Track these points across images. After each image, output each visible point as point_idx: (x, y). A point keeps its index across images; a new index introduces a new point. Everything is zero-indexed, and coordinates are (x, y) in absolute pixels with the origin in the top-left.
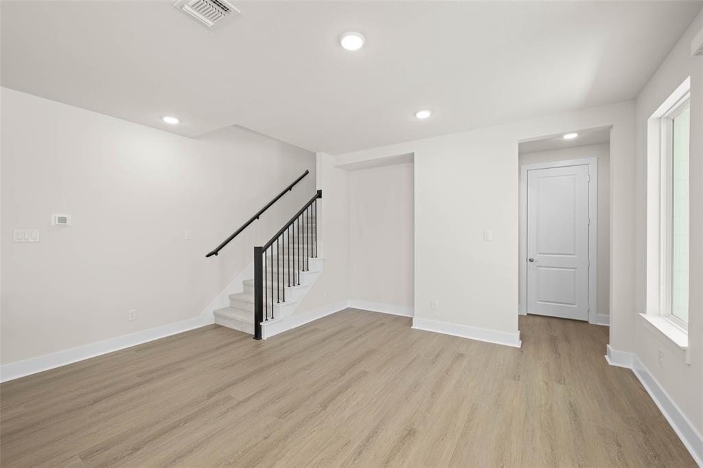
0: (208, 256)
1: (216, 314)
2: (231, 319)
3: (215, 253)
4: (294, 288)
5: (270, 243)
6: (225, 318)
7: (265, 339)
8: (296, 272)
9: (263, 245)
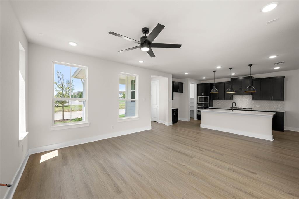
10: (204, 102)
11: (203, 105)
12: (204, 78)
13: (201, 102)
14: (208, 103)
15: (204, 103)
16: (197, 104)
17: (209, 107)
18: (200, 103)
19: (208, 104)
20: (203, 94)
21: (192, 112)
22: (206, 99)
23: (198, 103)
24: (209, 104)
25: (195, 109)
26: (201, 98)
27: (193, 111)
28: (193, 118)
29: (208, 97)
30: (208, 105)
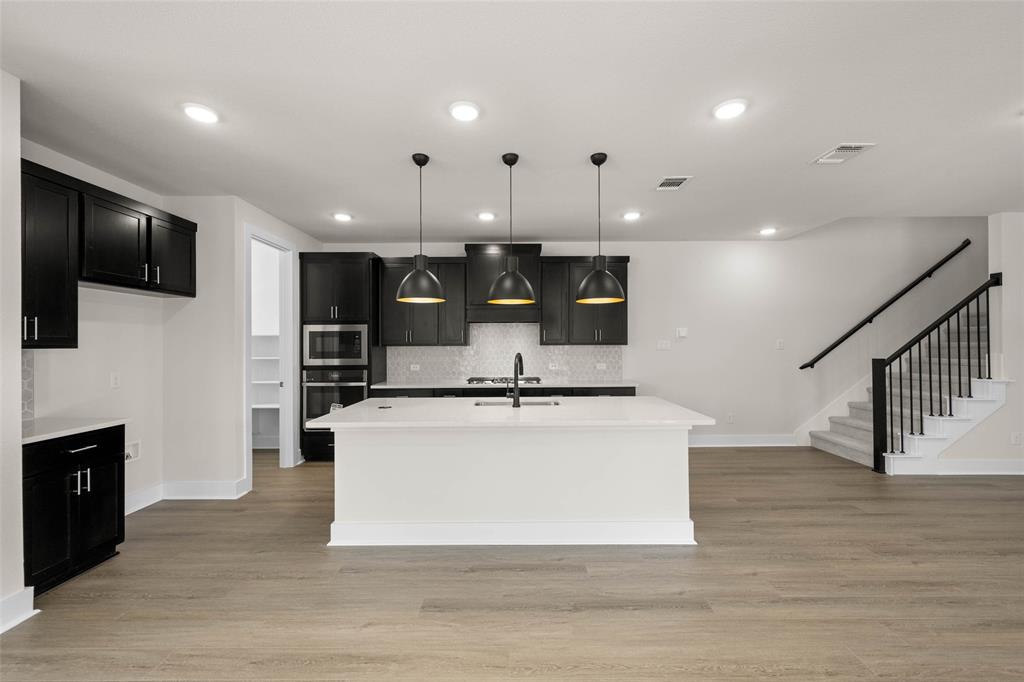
0: (802, 368)
1: (813, 435)
2: (835, 444)
3: (811, 365)
4: (941, 418)
5: (898, 355)
6: (827, 441)
7: (892, 474)
8: (946, 397)
9: (886, 357)
10: (340, 355)
11: (336, 376)
12: (342, 218)
13: (323, 355)
14: (364, 360)
15: (336, 362)
16: (303, 368)
17: (369, 383)
18: (318, 362)
19: (362, 368)
20: (334, 312)
21: (266, 418)
22: (348, 342)
23: (310, 362)
24: (368, 367)
25: (288, 403)
26: (323, 334)
27: (277, 411)
28: (277, 451)
29: (364, 329)
30: (365, 372)
